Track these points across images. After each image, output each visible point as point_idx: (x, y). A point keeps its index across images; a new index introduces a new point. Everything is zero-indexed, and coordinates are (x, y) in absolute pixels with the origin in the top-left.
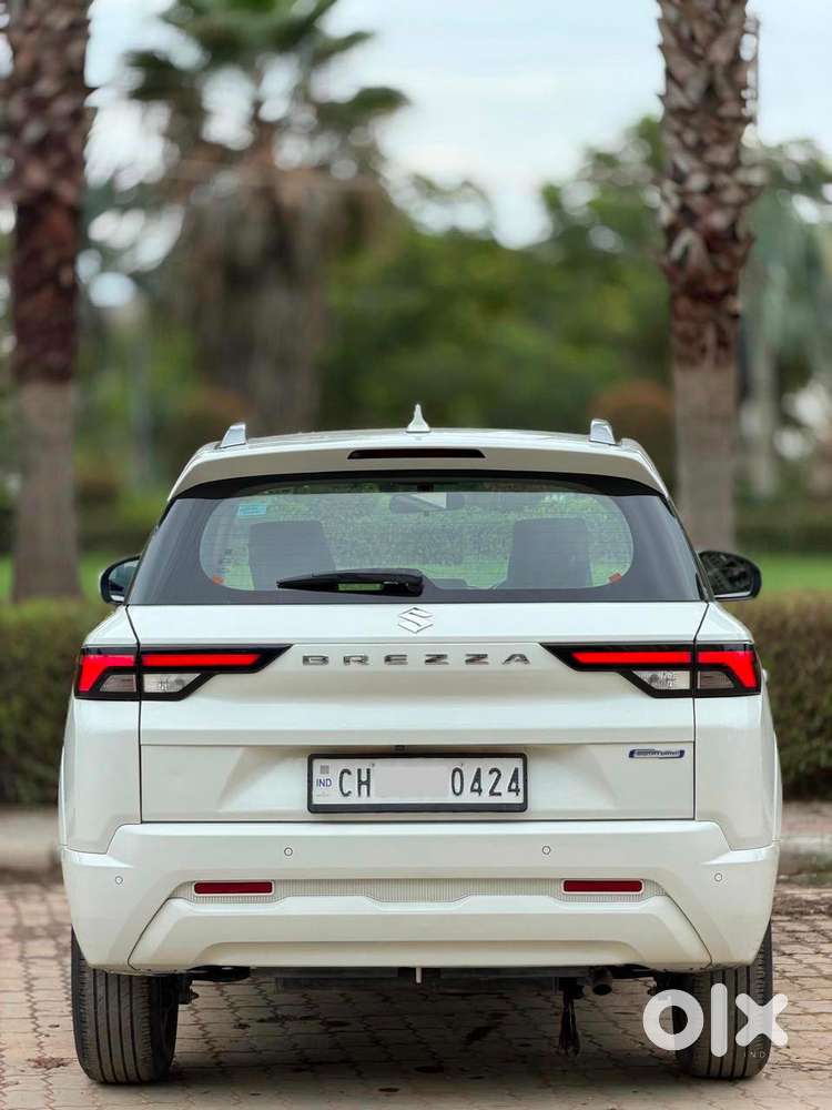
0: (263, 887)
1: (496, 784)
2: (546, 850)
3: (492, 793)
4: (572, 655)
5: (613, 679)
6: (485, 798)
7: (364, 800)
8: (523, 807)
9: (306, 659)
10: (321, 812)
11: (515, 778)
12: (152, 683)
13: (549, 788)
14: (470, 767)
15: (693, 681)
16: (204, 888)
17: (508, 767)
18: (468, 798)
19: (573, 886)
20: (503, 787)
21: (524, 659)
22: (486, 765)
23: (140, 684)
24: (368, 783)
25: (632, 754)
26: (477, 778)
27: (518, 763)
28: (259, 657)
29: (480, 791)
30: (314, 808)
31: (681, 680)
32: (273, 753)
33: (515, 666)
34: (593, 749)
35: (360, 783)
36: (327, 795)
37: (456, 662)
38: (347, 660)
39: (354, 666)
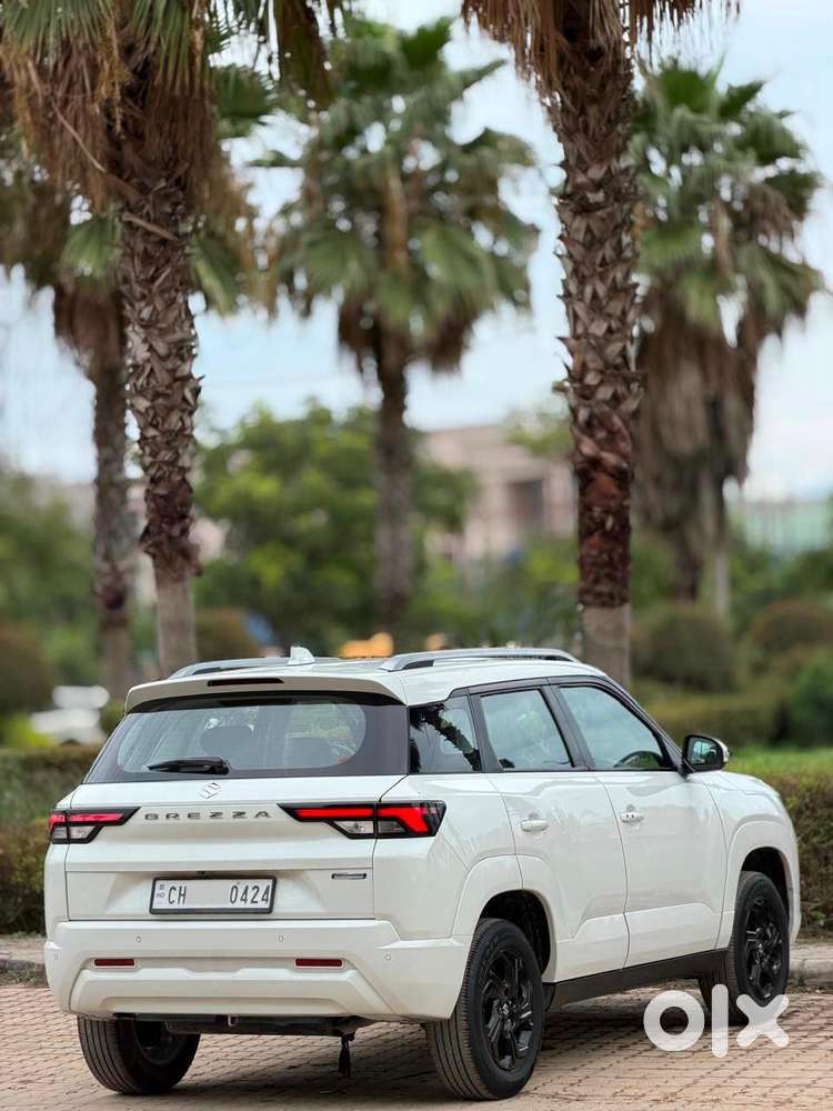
0: (128, 962)
1: (256, 894)
2: (281, 939)
3: (253, 902)
4: (298, 812)
5: (323, 827)
6: (249, 905)
7: (181, 906)
8: (269, 911)
9: (147, 816)
10: (158, 914)
11: (266, 892)
12: (74, 832)
13: (289, 897)
14: (242, 885)
15: (375, 828)
16: (101, 962)
17: (264, 884)
18: (239, 905)
19: (302, 962)
20: (258, 898)
21: (266, 814)
22: (251, 883)
23: (69, 833)
24: (184, 895)
25: (333, 877)
26: (246, 892)
27: (269, 883)
28: (124, 815)
29: (245, 900)
30: (153, 911)
31: (367, 827)
32: (133, 876)
33: (262, 819)
34: (310, 874)
35: (180, 894)
36: (161, 903)
37: (227, 818)
38: (168, 817)
39: (171, 820)
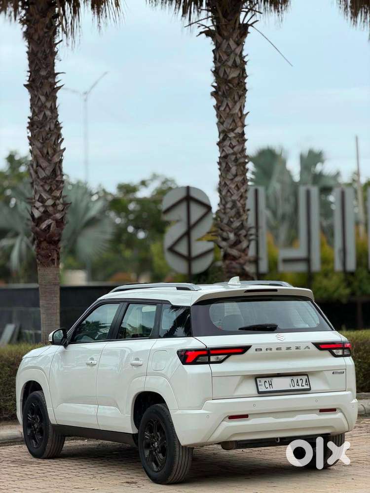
0: (245, 416)
1: (301, 383)
2: (317, 401)
3: (302, 386)
4: (320, 346)
5: (327, 353)
6: (300, 387)
7: (271, 390)
8: (310, 389)
9: (256, 350)
10: (261, 393)
11: (306, 381)
12: (213, 359)
13: (315, 384)
14: (295, 378)
15: (343, 352)
16: (232, 417)
17: (304, 378)
18: (296, 387)
19: (322, 411)
20: (304, 384)
21: (309, 348)
22: (299, 378)
23: (209, 359)
24: (271, 384)
25: (333, 373)
26: (297, 382)
27: (306, 377)
28: (243, 349)
29: (299, 385)
30: (259, 392)
31: (340, 352)
32: (247, 377)
33: (307, 349)
34: (325, 372)
35: (270, 385)
36: (262, 389)
37: (293, 349)
38: (267, 349)
39: (269, 351)
